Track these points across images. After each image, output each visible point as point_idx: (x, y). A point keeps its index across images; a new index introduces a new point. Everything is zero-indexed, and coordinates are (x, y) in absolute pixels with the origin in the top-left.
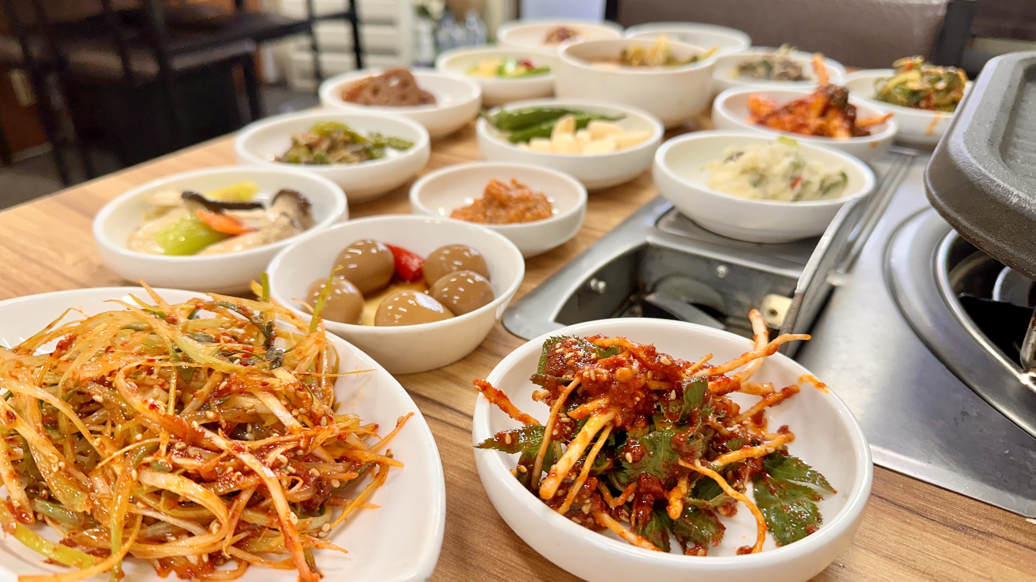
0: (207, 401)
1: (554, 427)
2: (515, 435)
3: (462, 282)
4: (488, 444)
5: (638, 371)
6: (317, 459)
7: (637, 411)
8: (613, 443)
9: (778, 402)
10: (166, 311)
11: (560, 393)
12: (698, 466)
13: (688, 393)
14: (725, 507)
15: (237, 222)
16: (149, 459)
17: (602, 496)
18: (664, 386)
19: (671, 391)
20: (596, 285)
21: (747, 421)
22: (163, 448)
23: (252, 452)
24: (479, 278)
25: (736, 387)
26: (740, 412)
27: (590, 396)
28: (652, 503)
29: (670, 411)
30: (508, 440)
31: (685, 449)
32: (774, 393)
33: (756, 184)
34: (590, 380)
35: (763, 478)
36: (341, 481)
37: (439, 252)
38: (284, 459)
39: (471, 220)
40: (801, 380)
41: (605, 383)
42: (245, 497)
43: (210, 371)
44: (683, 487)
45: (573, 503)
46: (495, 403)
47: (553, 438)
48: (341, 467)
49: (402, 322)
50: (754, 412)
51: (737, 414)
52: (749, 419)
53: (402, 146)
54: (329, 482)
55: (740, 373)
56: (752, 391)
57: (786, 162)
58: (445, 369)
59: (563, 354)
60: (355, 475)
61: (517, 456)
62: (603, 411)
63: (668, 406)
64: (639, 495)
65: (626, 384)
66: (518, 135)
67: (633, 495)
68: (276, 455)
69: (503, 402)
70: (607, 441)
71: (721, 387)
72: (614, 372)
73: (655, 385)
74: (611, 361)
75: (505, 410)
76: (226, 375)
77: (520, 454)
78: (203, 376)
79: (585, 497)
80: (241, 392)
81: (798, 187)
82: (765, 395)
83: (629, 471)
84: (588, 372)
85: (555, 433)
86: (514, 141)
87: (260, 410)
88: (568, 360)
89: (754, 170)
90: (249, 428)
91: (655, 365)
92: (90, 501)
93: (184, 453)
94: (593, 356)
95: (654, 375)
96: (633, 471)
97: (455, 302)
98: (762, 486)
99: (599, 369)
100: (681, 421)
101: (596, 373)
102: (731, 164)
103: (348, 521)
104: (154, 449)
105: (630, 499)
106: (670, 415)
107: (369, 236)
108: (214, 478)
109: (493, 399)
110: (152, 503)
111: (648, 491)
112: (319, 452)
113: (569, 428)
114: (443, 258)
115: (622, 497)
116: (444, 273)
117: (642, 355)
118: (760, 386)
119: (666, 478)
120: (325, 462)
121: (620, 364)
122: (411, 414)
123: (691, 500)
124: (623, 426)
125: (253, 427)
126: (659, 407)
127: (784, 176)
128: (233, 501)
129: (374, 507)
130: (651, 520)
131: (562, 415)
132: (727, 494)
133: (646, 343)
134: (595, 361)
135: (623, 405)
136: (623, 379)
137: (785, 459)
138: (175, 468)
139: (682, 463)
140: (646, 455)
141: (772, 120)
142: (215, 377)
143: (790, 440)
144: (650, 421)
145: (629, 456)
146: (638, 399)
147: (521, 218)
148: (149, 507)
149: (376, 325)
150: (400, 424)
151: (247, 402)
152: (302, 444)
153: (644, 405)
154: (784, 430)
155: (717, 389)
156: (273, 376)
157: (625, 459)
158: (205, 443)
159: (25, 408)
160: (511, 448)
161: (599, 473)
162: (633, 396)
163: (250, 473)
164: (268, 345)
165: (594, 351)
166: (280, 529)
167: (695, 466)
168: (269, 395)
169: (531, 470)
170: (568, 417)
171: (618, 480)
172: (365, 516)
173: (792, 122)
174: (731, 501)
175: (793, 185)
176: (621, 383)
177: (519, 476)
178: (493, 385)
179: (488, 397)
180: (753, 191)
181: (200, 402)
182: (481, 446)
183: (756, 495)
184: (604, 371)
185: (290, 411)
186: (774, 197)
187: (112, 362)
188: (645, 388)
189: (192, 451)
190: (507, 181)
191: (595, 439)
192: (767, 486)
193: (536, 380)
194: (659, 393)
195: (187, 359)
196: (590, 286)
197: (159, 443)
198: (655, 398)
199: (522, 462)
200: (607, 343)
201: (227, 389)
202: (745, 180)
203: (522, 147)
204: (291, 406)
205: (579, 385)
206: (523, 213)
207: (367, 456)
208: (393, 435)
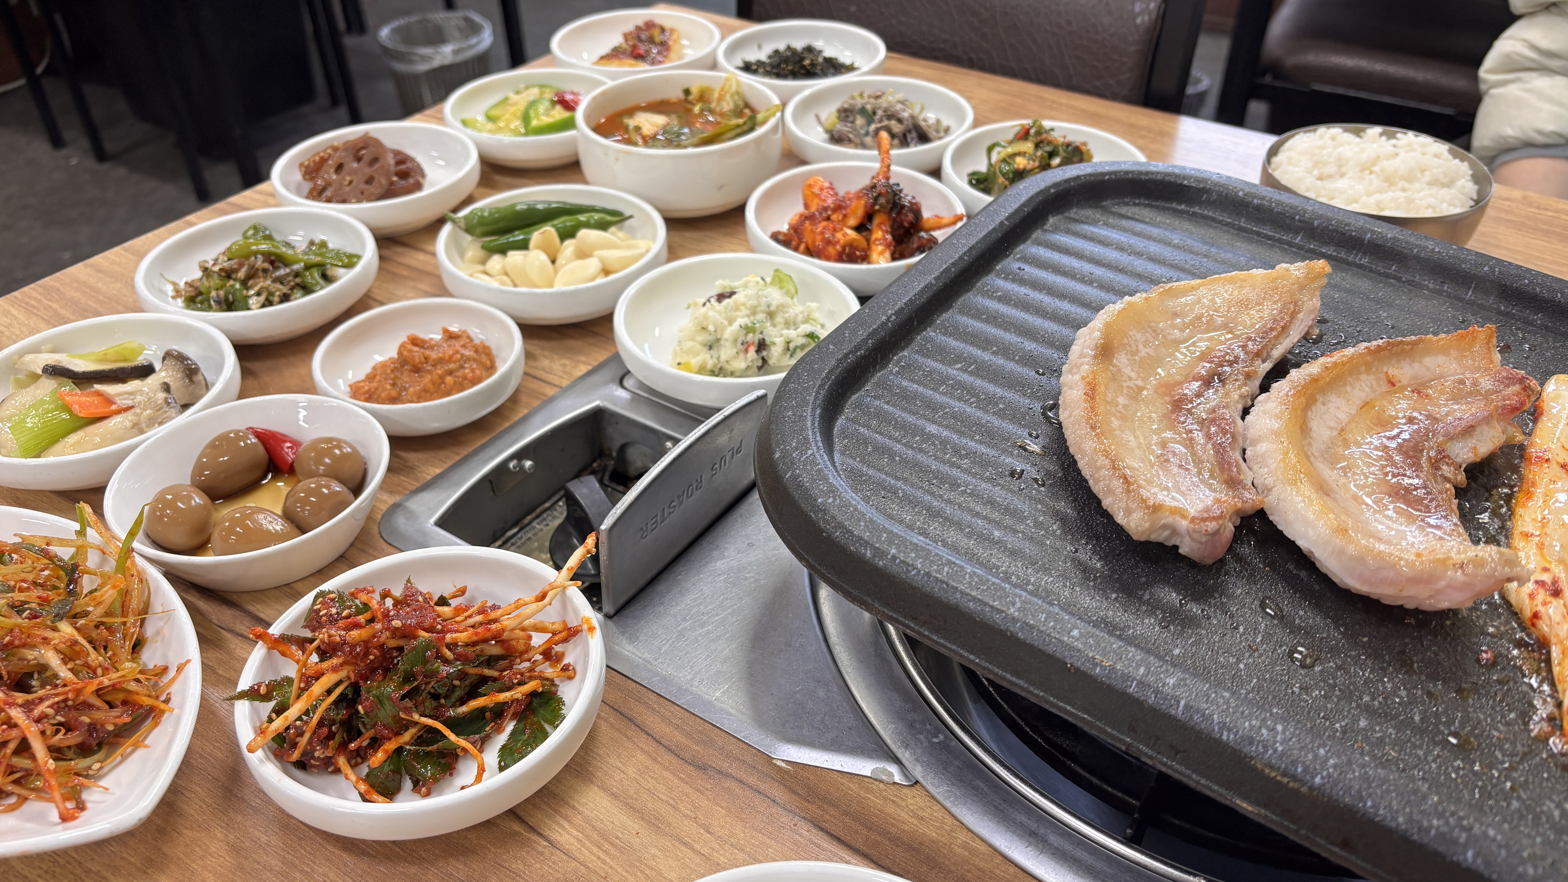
1: (300, 682)
4: (245, 695)
6: (89, 707)
7: (372, 668)
8: (346, 696)
9: (566, 639)
11: (306, 650)
12: (417, 718)
15: (108, 400)
18: (402, 643)
20: (519, 465)
21: (538, 658)
23: (20, 706)
25: (497, 635)
26: (530, 649)
27: (328, 654)
30: (266, 689)
32: (563, 632)
34: (324, 642)
35: (525, 715)
36: (115, 725)
37: (313, 445)
38: (50, 711)
40: (582, 620)
42: (10, 747)
44: (407, 736)
46: (274, 649)
48: (115, 712)
54: (102, 725)
55: (509, 619)
58: (294, 585)
59: (319, 611)
60: (132, 718)
61: (270, 705)
62: (336, 669)
66: (496, 242)
68: (43, 708)
69: (281, 648)
70: (342, 694)
73: (392, 643)
75: (284, 654)
76: (10, 631)
77: (276, 701)
80: (24, 646)
82: (554, 633)
83: (365, 720)
85: (302, 684)
87: (40, 662)
88: (322, 617)
90: (36, 676)
91: (390, 627)
94: (345, 613)
96: (369, 720)
98: (522, 722)
99: (333, 632)
100: (405, 678)
103: (124, 758)
109: (271, 646)
112: (91, 700)
119: (397, 727)
120: (98, 709)
121: (357, 626)
122: (189, 661)
123: (409, 747)
124: (357, 682)
125: (39, 674)
126: (398, 661)
127: (735, 341)
129: (147, 747)
132: (451, 742)
135: (357, 663)
136: (357, 640)
139: (402, 715)
140: (375, 709)
145: (361, 708)
146: (372, 657)
150: (180, 669)
151: (31, 655)
152: (70, 696)
154: (566, 667)
156: (55, 629)
157: (358, 710)
160: (267, 698)
162: (367, 654)
163: (15, 726)
165: (349, 607)
166: (41, 771)
167: (413, 718)
168: (49, 648)
171: (364, 726)
172: (140, 753)
179: (266, 645)
182: (238, 697)
185: (66, 664)
188: (381, 646)
191: (331, 690)
192: (526, 725)
194: (399, 649)
196: (508, 468)
198: (395, 654)
199: (273, 711)
201: (11, 643)
204: (68, 659)
206: (442, 378)
207: (145, 701)
208: (174, 679)
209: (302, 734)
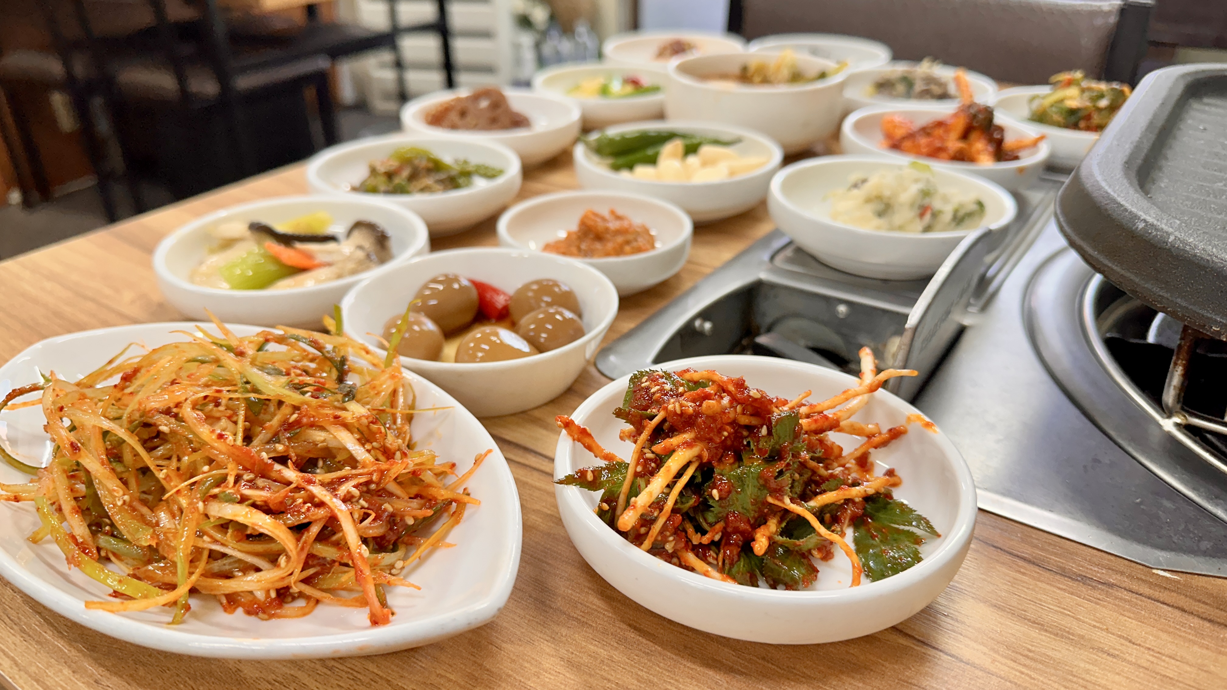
0: (276, 434)
1: (638, 464)
2: (597, 472)
3: (550, 318)
4: (569, 480)
5: (728, 405)
6: (391, 494)
7: (724, 447)
8: (699, 479)
9: (884, 444)
10: (234, 343)
11: (644, 428)
12: (787, 503)
13: (778, 427)
14: (819, 550)
15: (309, 256)
16: (216, 491)
17: (686, 532)
18: (754, 421)
19: (762, 427)
20: (702, 326)
21: (851, 464)
22: (231, 479)
23: (322, 484)
24: (568, 315)
25: (835, 425)
26: (844, 454)
27: (676, 431)
28: (740, 543)
29: (760, 446)
30: (590, 477)
31: (773, 484)
32: (880, 433)
33: (880, 214)
34: (675, 413)
35: (865, 523)
36: (415, 518)
38: (356, 492)
40: (909, 419)
41: (690, 416)
42: (315, 530)
43: (280, 403)
44: (773, 525)
45: (656, 540)
46: (579, 441)
47: (636, 475)
48: (415, 503)
50: (858, 454)
51: (840, 456)
52: (854, 462)
54: (402, 519)
55: (840, 411)
56: (855, 430)
57: (913, 189)
59: (648, 388)
60: (430, 513)
61: (599, 494)
62: (688, 445)
63: (758, 442)
64: (726, 535)
65: (713, 418)
66: (621, 161)
67: (720, 534)
68: (348, 488)
69: (587, 440)
70: (693, 478)
71: (819, 424)
72: (700, 405)
73: (744, 420)
74: (698, 395)
75: (589, 448)
76: (296, 408)
77: (602, 491)
78: (272, 408)
79: (668, 534)
80: (312, 425)
81: (928, 217)
82: (870, 436)
83: (716, 509)
84: (673, 405)
85: (639, 469)
87: (332, 444)
88: (654, 393)
89: (879, 198)
90: (320, 463)
91: (744, 398)
92: (155, 535)
93: (252, 484)
94: (681, 389)
95: (744, 410)
96: (720, 509)
98: (863, 530)
99: (684, 402)
100: (770, 456)
101: (681, 406)
102: (855, 192)
103: (422, 560)
104: (222, 480)
105: (717, 538)
106: (760, 450)
107: (451, 270)
108: (283, 509)
109: (576, 436)
110: (218, 536)
111: (736, 531)
112: (392, 487)
113: (653, 465)
114: (530, 294)
115: (707, 536)
117: (731, 388)
118: (863, 426)
119: (754, 517)
120: (398, 497)
121: (707, 397)
122: (490, 451)
123: (779, 538)
124: (709, 462)
125: (324, 462)
126: (749, 443)
127: (912, 205)
128: (303, 534)
129: (450, 545)
130: (739, 560)
131: (646, 450)
132: (819, 535)
133: (735, 376)
134: (682, 395)
135: (711, 440)
136: (710, 412)
137: (889, 503)
138: (243, 500)
139: (770, 500)
140: (734, 493)
141: (907, 144)
142: (285, 410)
143: (895, 485)
144: (739, 459)
145: (715, 492)
146: (726, 434)
147: (619, 251)
148: (216, 541)
149: (457, 361)
150: (478, 461)
151: (318, 436)
152: (375, 478)
153: (733, 442)
154: (890, 473)
155: (814, 427)
156: (345, 409)
157: (711, 496)
158: (274, 475)
159: (89, 440)
160: (593, 485)
161: (685, 510)
162: (720, 430)
163: (321, 504)
164: (341, 380)
165: (682, 385)
166: (350, 563)
167: (784, 503)
168: (341, 428)
169: (613, 509)
170: (653, 452)
171: (705, 520)
172: (440, 555)
173: (928, 145)
174: (826, 543)
175: (922, 215)
176: (708, 417)
177: (601, 514)
178: (576, 423)
179: (570, 434)
180: (877, 221)
181: (269, 436)
182: (561, 482)
183: (856, 541)
184: (690, 404)
185: (363, 445)
186: (901, 228)
187: (179, 393)
188: (734, 423)
189: (260, 482)
190: (604, 211)
191: (679, 475)
192: (869, 531)
193: (619, 414)
194: (750, 428)
195: (255, 390)
196: (694, 326)
197: (227, 475)
198: (745, 433)
199: (603, 500)
200: (696, 377)
201: (298, 422)
202: (869, 210)
203: (625, 175)
204: (364, 440)
205: (664, 420)
206: (621, 245)
207: (443, 494)
208: (470, 472)
209: (653, 521)
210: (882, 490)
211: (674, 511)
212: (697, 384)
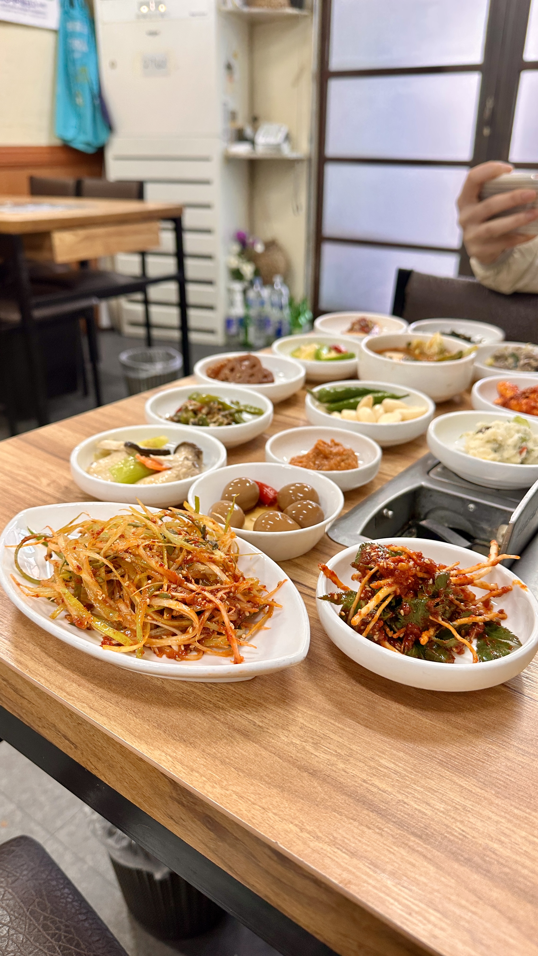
0: (180, 565)
1: (362, 593)
2: (340, 596)
3: (305, 507)
4: (325, 598)
5: (412, 565)
6: (239, 600)
7: (409, 588)
8: (394, 603)
9: (499, 595)
10: (151, 517)
11: (366, 574)
12: (441, 621)
13: (438, 580)
14: (457, 647)
15: (159, 463)
16: (158, 593)
17: (385, 632)
18: (426, 576)
19: (430, 579)
20: (388, 514)
21: (480, 605)
22: (165, 587)
23: (209, 591)
24: (314, 505)
25: (471, 582)
26: (476, 598)
27: (383, 577)
28: (414, 639)
29: (428, 589)
30: (335, 598)
31: (433, 610)
32: (497, 589)
34: (384, 568)
35: (483, 637)
36: (250, 613)
37: (288, 488)
38: (225, 597)
39: (305, 467)
40: (514, 583)
41: (392, 570)
42: (207, 614)
43: (181, 549)
44: (431, 631)
45: (369, 633)
46: (330, 578)
47: (361, 598)
48: (249, 605)
49: (271, 530)
50: (484, 599)
51: (474, 599)
52: (481, 603)
53: (258, 413)
54: (244, 613)
55: (475, 575)
56: (483, 586)
57: (516, 436)
59: (370, 553)
60: (257, 610)
61: (340, 607)
62: (389, 585)
63: (427, 587)
64: (406, 635)
65: (403, 572)
66: (333, 406)
67: (403, 634)
68: (220, 594)
69: (334, 578)
70: (390, 602)
71: (462, 581)
72: (397, 565)
73: (420, 575)
74: (397, 559)
75: (335, 583)
76: (190, 552)
77: (342, 605)
78: (177, 551)
79: (376, 630)
80: (198, 562)
81: (524, 454)
82: (491, 590)
83: (402, 620)
84: (382, 563)
85: (362, 595)
86: (330, 411)
87: (209, 572)
88: (373, 556)
89: (495, 440)
90: (201, 582)
91: (421, 563)
92: (120, 616)
93: (176, 590)
94: (387, 555)
95: (421, 569)
96: (404, 621)
97: (300, 519)
98: (482, 641)
99: (389, 563)
100: (433, 595)
101: (387, 564)
102: (480, 435)
104: (161, 587)
105: (401, 636)
106: (428, 592)
108: (192, 603)
109: (328, 576)
110: (155, 617)
111: (412, 633)
112: (239, 596)
113: (370, 594)
114: (291, 492)
115: (396, 634)
116: (292, 502)
117: (415, 557)
118: (488, 584)
119: (422, 626)
120: (242, 601)
121: (402, 561)
122: (286, 580)
123: (435, 639)
124: (400, 595)
125: (203, 581)
126: (422, 587)
127: (515, 446)
128: (201, 616)
129: (267, 628)
130: (413, 647)
131: (367, 586)
132: (458, 640)
133: (418, 551)
134: (388, 558)
135: (401, 584)
136: (402, 569)
137: (499, 628)
138: (172, 597)
139: (431, 618)
140: (412, 613)
141: (513, 403)
142: (184, 553)
143: (503, 619)
144: (416, 595)
145: (402, 612)
146: (410, 581)
147: (337, 467)
148: (153, 619)
149: (254, 530)
150: (280, 585)
151: (202, 567)
152: (233, 590)
153: (413, 586)
154: (501, 612)
155: (459, 582)
156: (213, 554)
157: (400, 613)
158: (184, 586)
160: (337, 602)
161: (384, 619)
162: (407, 579)
163: (210, 601)
164: (204, 538)
165: (388, 553)
166: (224, 632)
167: (439, 620)
168: (212, 564)
169: (348, 614)
170: (370, 587)
171: (396, 626)
173: (527, 404)
174: (461, 645)
175: (521, 452)
176: (401, 571)
177: (342, 617)
178: (329, 568)
179: (325, 574)
181: (177, 566)
182: (321, 599)
183: (478, 646)
184: (392, 564)
185: (224, 573)
186: (507, 460)
188: (415, 576)
189: (179, 589)
190: (328, 441)
191: (383, 601)
192: (486, 641)
193: (354, 565)
194: (423, 579)
195: (169, 542)
196: (383, 513)
197: (163, 585)
198: (420, 582)
199: (342, 610)
200: (395, 549)
201: (191, 560)
203: (336, 415)
204: (225, 570)
205: (377, 571)
206: (339, 463)
207: (262, 601)
208: (275, 591)
209: (368, 623)
210: (495, 620)
211: (379, 619)
212: (397, 553)
